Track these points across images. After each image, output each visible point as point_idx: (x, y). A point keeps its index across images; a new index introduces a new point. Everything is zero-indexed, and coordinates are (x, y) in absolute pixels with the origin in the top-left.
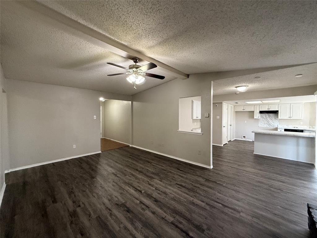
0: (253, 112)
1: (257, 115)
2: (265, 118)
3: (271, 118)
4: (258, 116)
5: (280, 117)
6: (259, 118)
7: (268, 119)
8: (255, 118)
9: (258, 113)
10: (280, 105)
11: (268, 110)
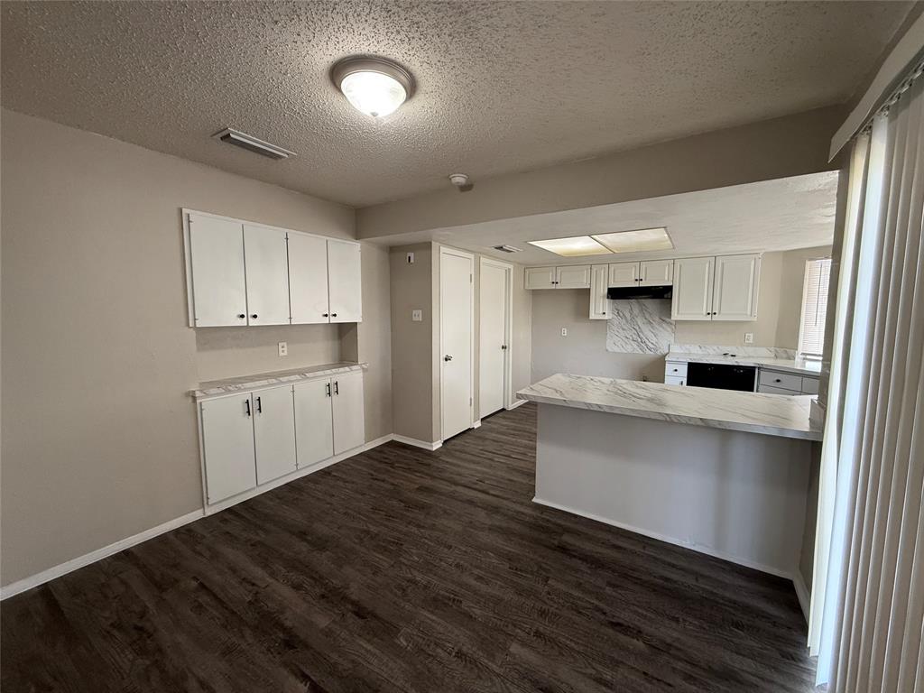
0: (587, 291)
1: (601, 307)
2: (628, 315)
3: (647, 316)
4: (601, 312)
5: (678, 313)
6: (606, 317)
7: (640, 321)
8: (592, 316)
9: (603, 297)
10: (678, 263)
11: (636, 285)
